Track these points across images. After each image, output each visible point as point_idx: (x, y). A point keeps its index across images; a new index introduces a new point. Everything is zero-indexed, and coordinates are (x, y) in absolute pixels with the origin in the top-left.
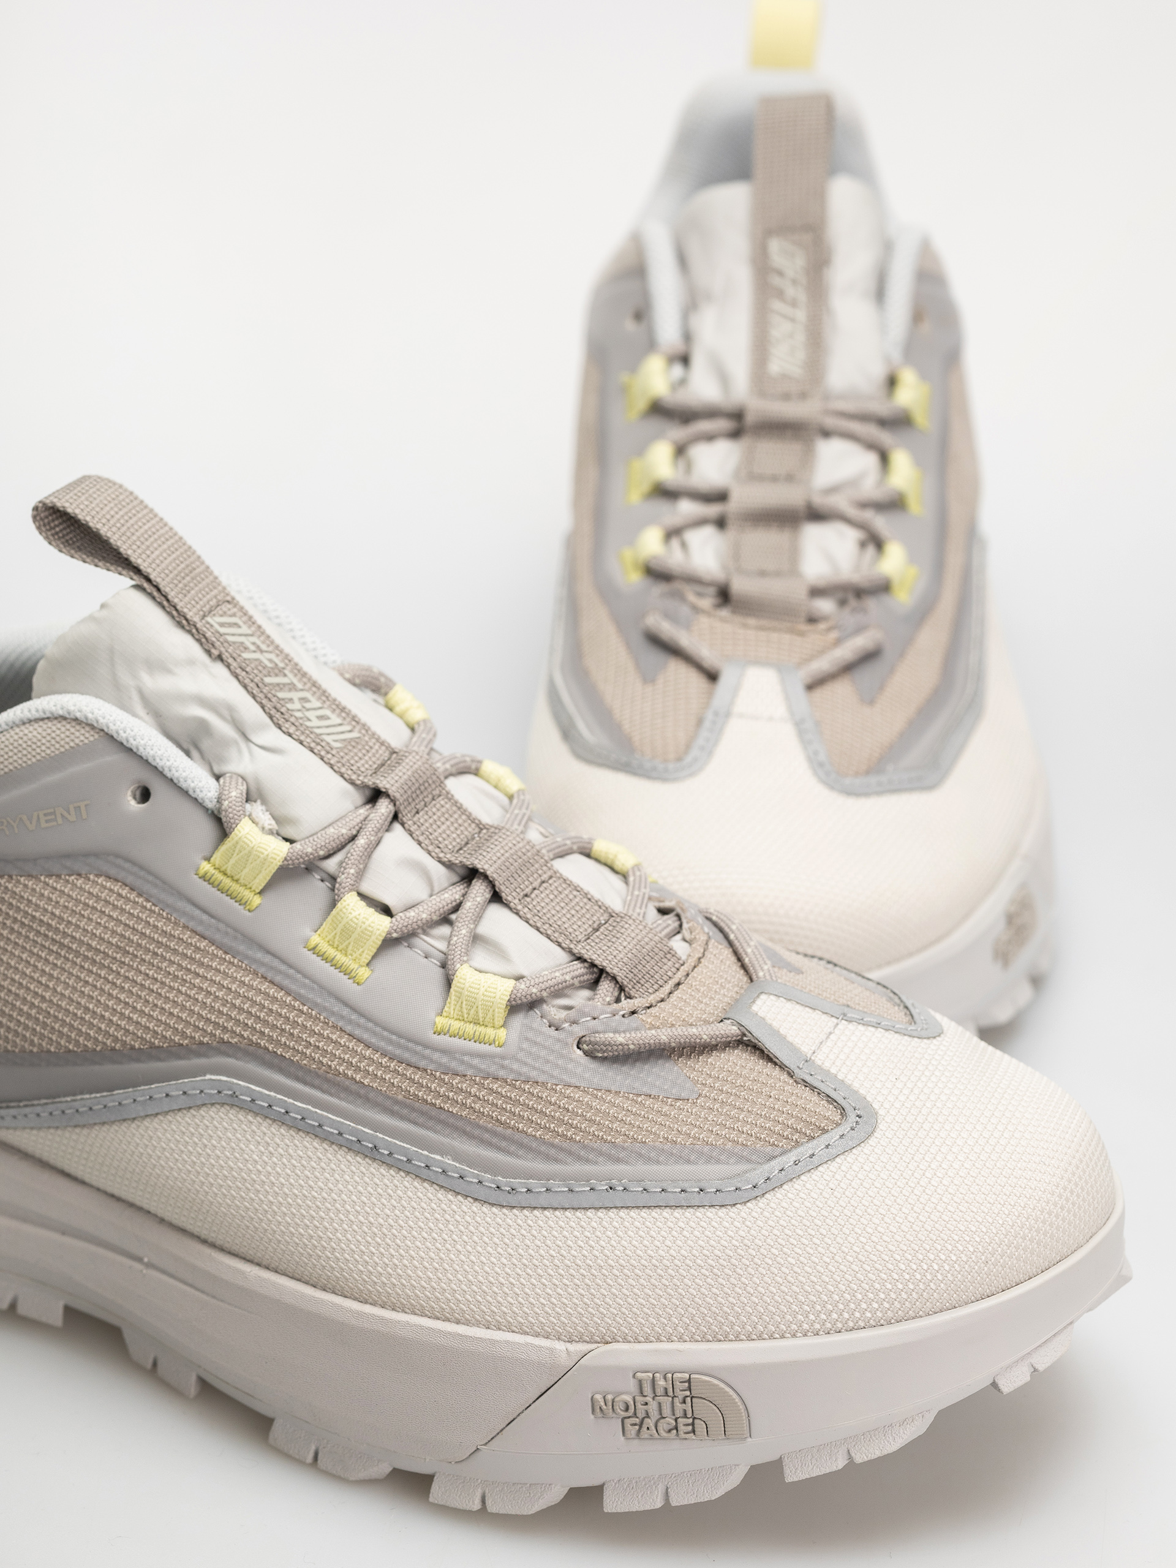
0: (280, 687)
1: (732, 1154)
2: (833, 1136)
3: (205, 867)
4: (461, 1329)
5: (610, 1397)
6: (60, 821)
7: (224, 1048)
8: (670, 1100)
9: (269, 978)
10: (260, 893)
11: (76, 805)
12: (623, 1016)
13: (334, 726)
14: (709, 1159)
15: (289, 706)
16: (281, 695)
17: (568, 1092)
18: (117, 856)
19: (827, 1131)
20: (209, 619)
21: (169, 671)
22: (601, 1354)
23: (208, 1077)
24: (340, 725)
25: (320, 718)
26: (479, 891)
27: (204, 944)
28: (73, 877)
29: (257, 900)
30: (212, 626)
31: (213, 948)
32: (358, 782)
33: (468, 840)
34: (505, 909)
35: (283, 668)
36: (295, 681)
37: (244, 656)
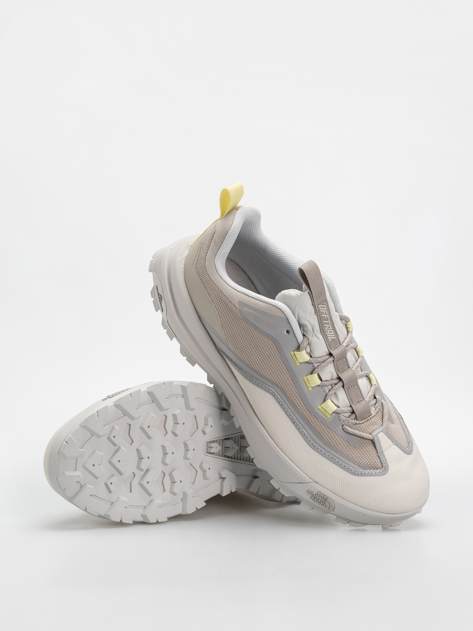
0: (326, 323)
1: (358, 464)
2: (378, 471)
3: (292, 352)
4: (292, 463)
5: (311, 492)
6: (270, 327)
7: (277, 385)
8: (353, 446)
9: (292, 380)
11: (275, 326)
12: (353, 424)
14: (353, 463)
15: (325, 328)
16: (325, 325)
17: (335, 434)
18: (277, 340)
19: (377, 469)
20: (319, 306)
21: (306, 313)
22: (314, 484)
23: (271, 388)
24: (333, 335)
26: (340, 384)
27: (284, 366)
28: (267, 338)
29: (299, 364)
31: (285, 368)
32: (330, 351)
33: (345, 370)
34: (343, 390)
35: (328, 319)
36: (329, 322)
37: (322, 315)
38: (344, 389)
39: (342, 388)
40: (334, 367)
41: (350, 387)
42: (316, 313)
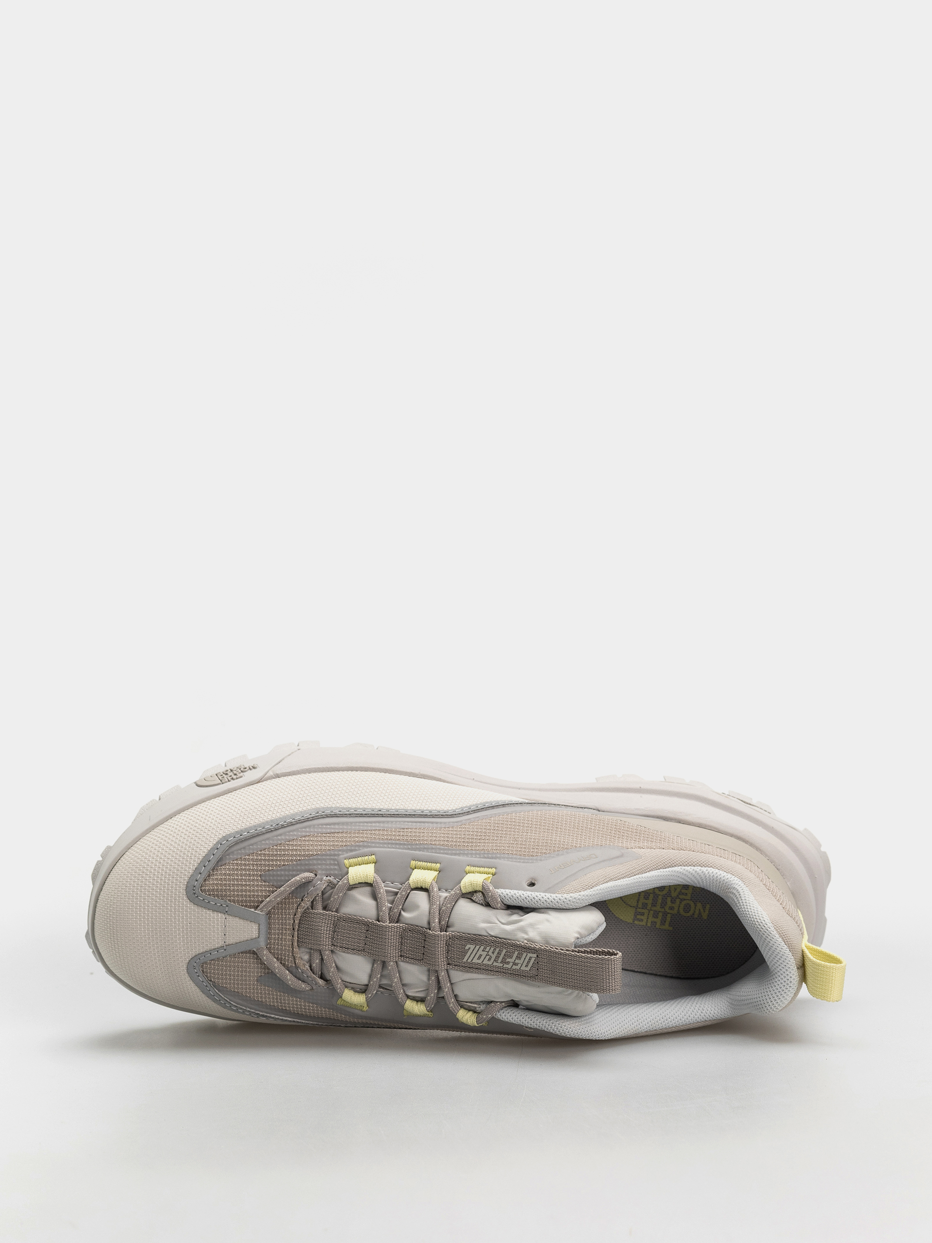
35: (503, 965)
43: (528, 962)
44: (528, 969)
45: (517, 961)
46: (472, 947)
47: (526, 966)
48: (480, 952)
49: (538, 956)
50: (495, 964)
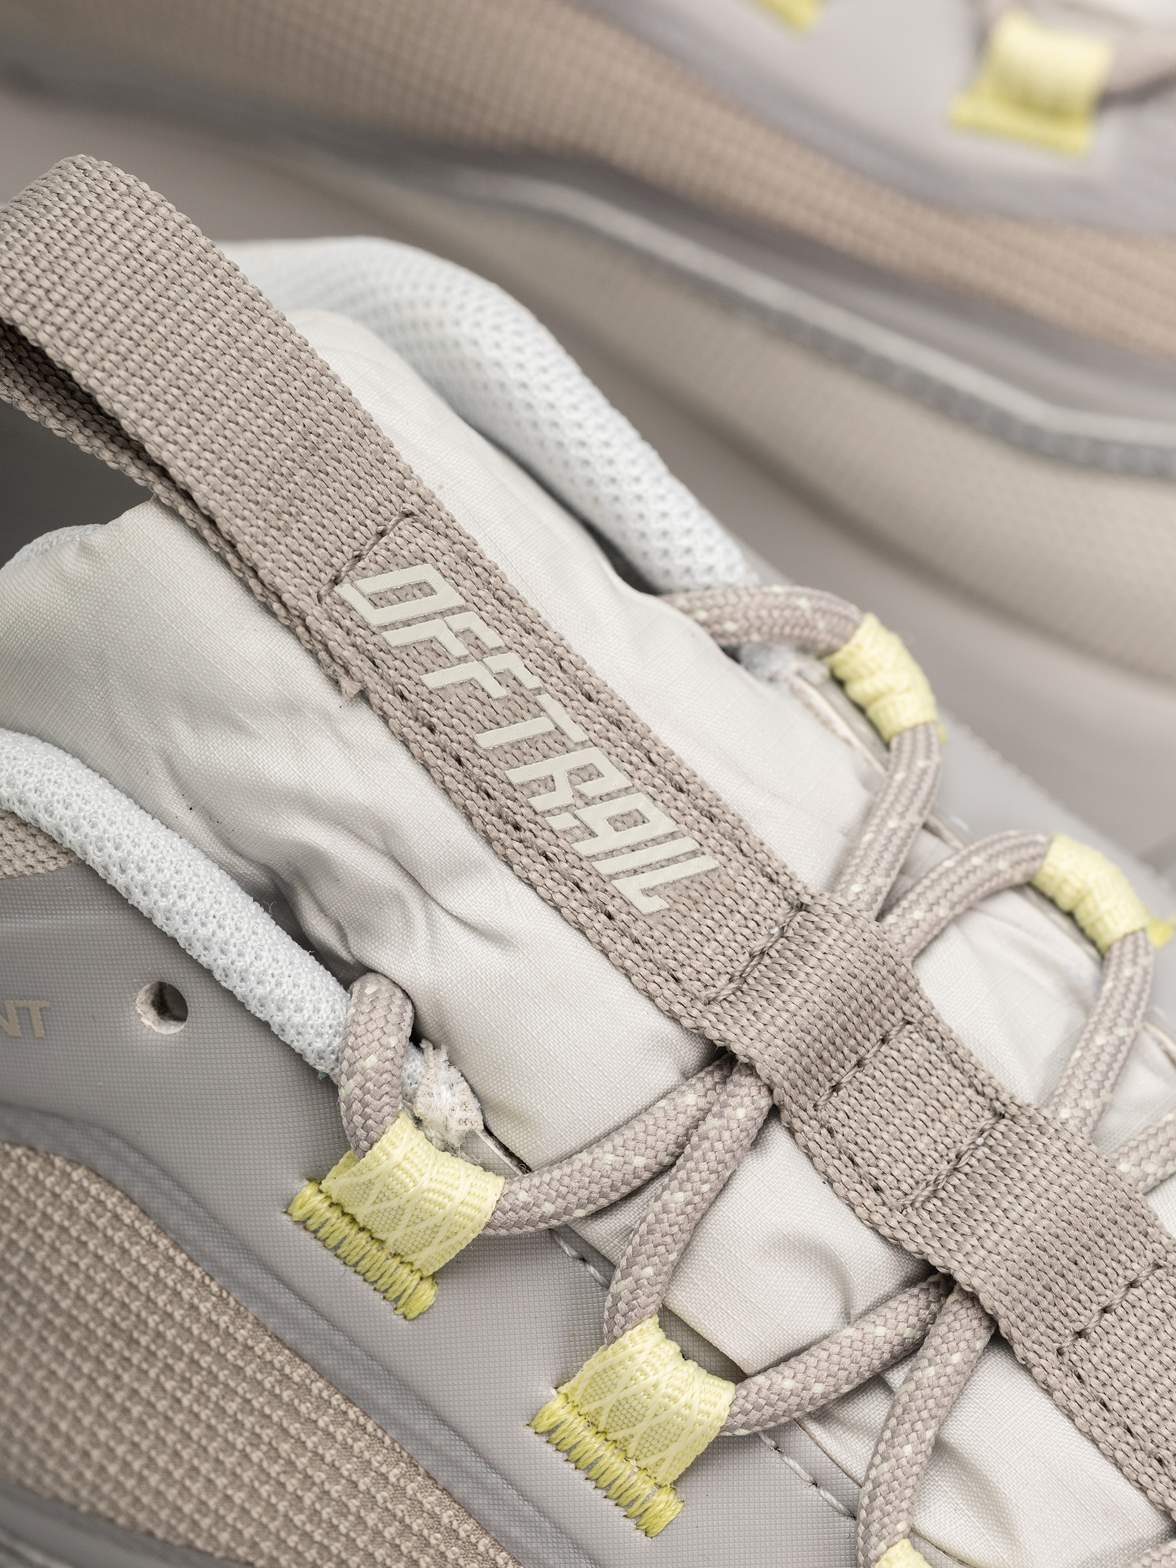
0: (520, 752)
3: (309, 1198)
9: (441, 1483)
10: (435, 1277)
11: (21, 1003)
13: (655, 841)
15: (540, 802)
16: (518, 775)
18: (112, 1133)
20: (344, 590)
21: (239, 728)
24: (673, 836)
25: (619, 822)
27: (301, 1372)
28: (19, 1151)
29: (427, 1294)
30: (351, 609)
31: (320, 1384)
32: (695, 1026)
33: (959, 1157)
34: (1021, 1380)
35: (538, 691)
36: (565, 723)
37: (432, 680)
38: (1026, 1368)
39: (997, 1366)
40: (818, 1180)
41: (1088, 1319)
42: (345, 682)
43: (400, 595)
44: (424, 572)
45: (458, 648)
46: (630, 888)
47: (424, 589)
48: (608, 839)
49: (336, 581)
50: (576, 733)
